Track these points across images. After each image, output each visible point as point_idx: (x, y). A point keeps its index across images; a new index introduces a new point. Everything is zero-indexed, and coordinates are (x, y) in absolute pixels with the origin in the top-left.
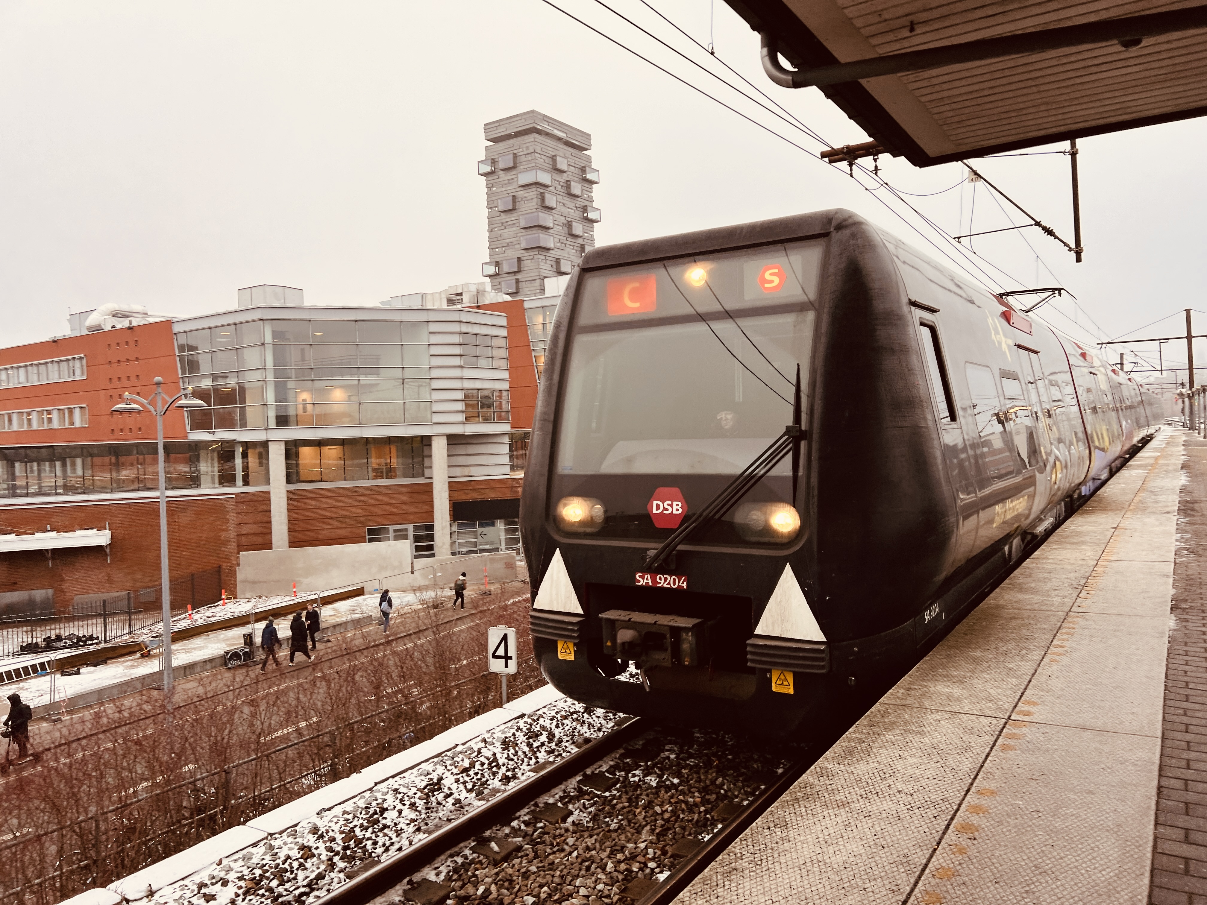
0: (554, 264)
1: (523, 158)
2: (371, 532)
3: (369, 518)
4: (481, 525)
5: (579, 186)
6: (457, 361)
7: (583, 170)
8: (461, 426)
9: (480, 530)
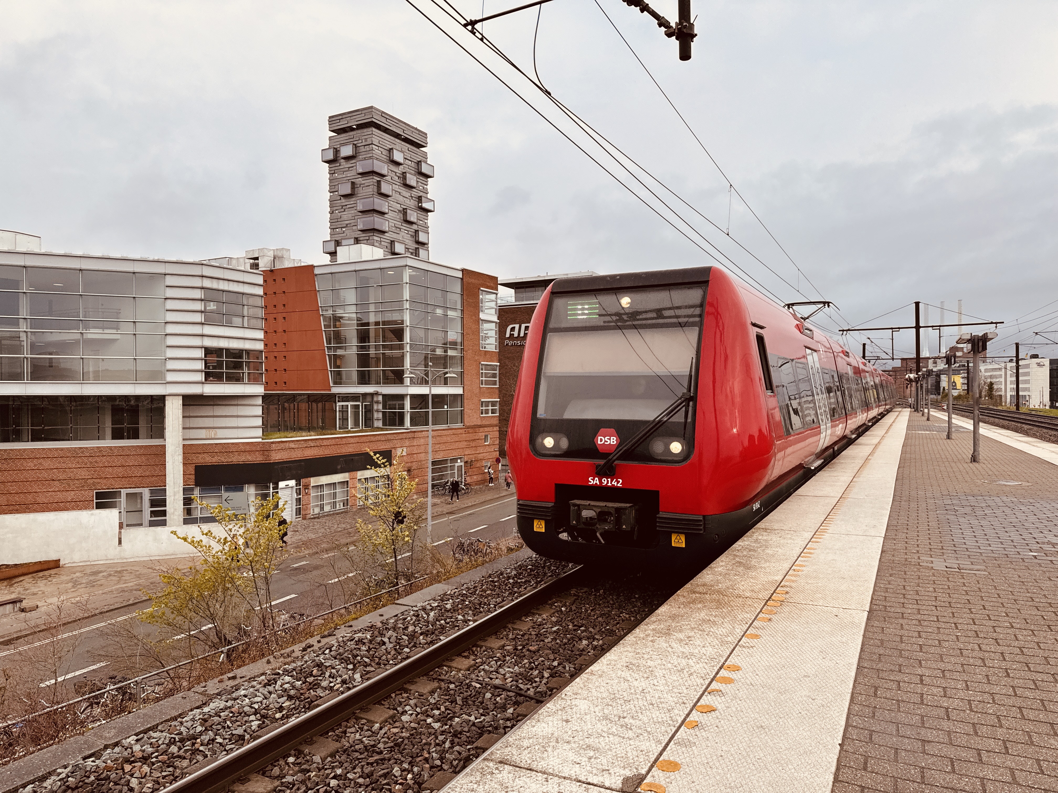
0: (389, 245)
1: (362, 149)
2: (99, 496)
3: (99, 480)
4: (227, 490)
5: (415, 178)
6: (198, 318)
7: (419, 163)
8: (200, 385)
9: (225, 495)
